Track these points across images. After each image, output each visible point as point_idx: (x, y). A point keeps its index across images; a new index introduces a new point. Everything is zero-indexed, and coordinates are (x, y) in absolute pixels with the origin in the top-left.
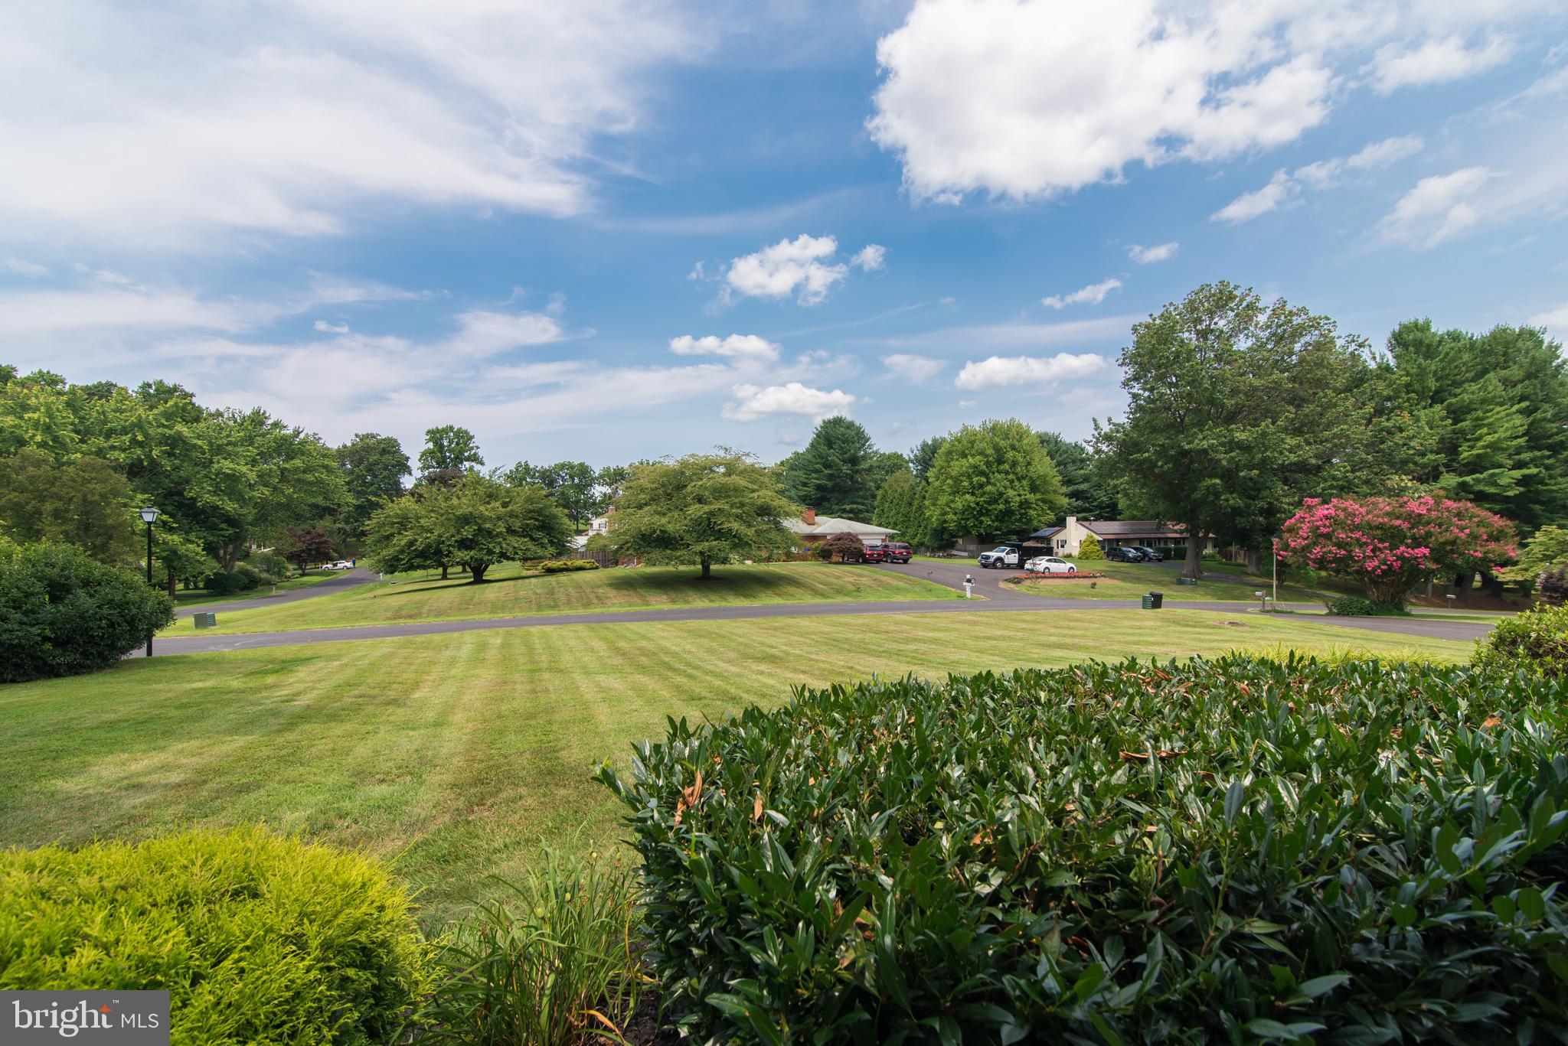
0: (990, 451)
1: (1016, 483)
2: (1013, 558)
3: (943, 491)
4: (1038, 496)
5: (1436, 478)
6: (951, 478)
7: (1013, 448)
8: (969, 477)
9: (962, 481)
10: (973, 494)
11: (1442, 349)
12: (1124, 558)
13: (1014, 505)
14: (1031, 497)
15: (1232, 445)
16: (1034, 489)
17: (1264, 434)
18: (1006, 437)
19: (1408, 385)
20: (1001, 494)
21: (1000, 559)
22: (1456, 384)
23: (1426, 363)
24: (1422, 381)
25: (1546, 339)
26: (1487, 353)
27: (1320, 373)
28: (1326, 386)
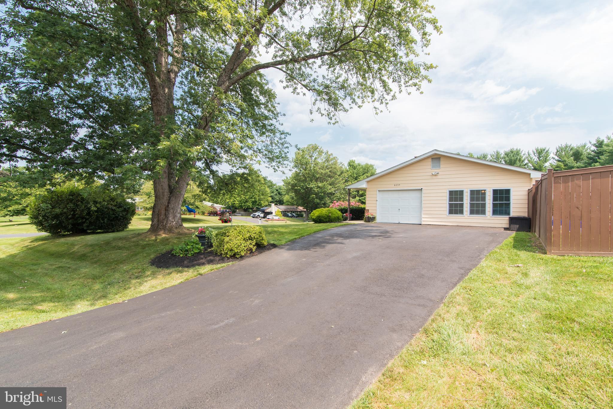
2: (262, 215)
5: (355, 198)
10: (244, 195)
11: (358, 167)
12: (288, 216)
13: (257, 199)
14: (262, 197)
15: (318, 187)
16: (263, 195)
17: (325, 185)
19: (351, 175)
21: (259, 215)
22: (359, 176)
23: (354, 171)
24: (353, 174)
25: (374, 167)
26: (365, 169)
27: (335, 170)
28: (336, 174)
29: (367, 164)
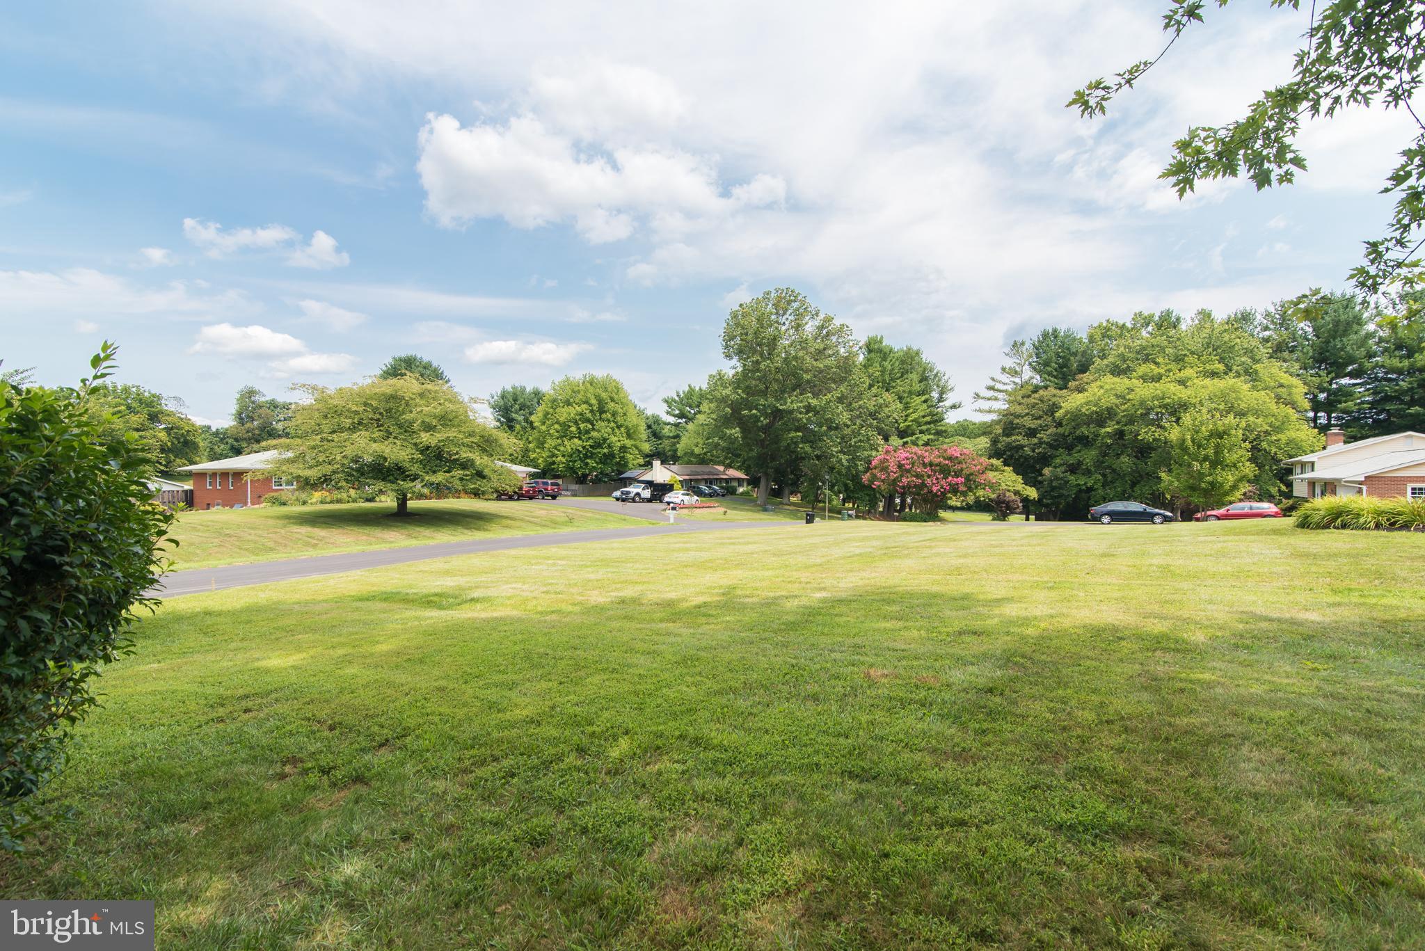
0: (594, 401)
1: (616, 430)
2: (647, 494)
3: (551, 435)
4: (632, 442)
6: (558, 422)
7: (613, 400)
8: (576, 423)
9: (570, 427)
10: (580, 439)
12: (702, 493)
13: (616, 449)
14: (628, 443)
16: (629, 436)
18: (606, 390)
20: (605, 440)
21: (638, 494)
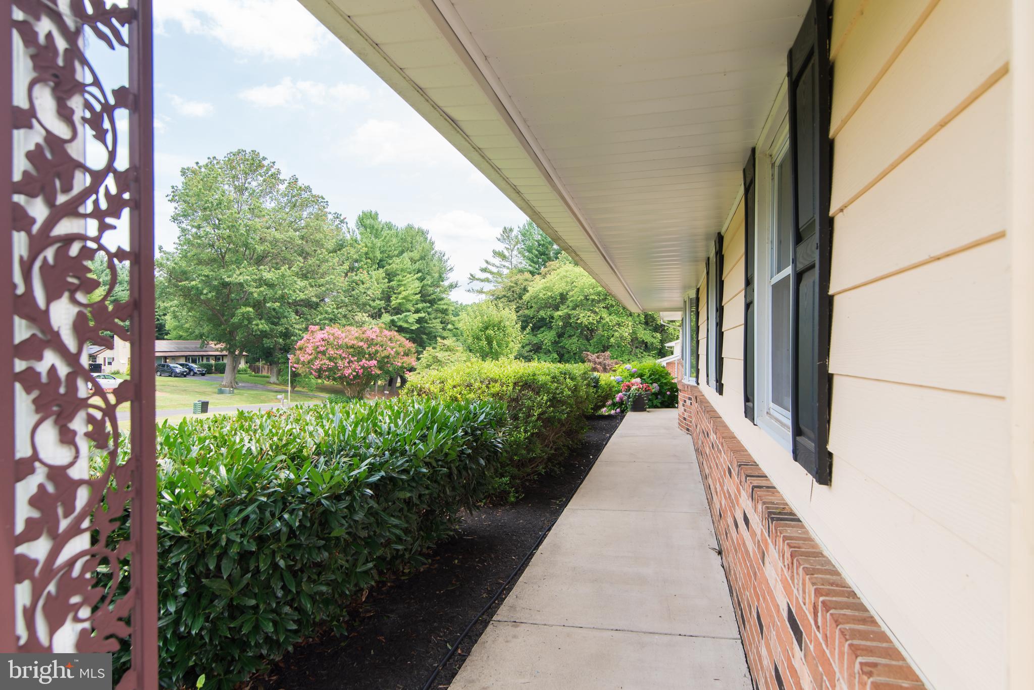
5: (380, 316)
11: (385, 233)
12: (172, 374)
15: (261, 282)
17: (283, 276)
19: (366, 254)
22: (390, 257)
23: (375, 241)
24: (373, 252)
25: (429, 236)
26: (403, 240)
27: (318, 236)
28: (322, 246)
29: (410, 227)
